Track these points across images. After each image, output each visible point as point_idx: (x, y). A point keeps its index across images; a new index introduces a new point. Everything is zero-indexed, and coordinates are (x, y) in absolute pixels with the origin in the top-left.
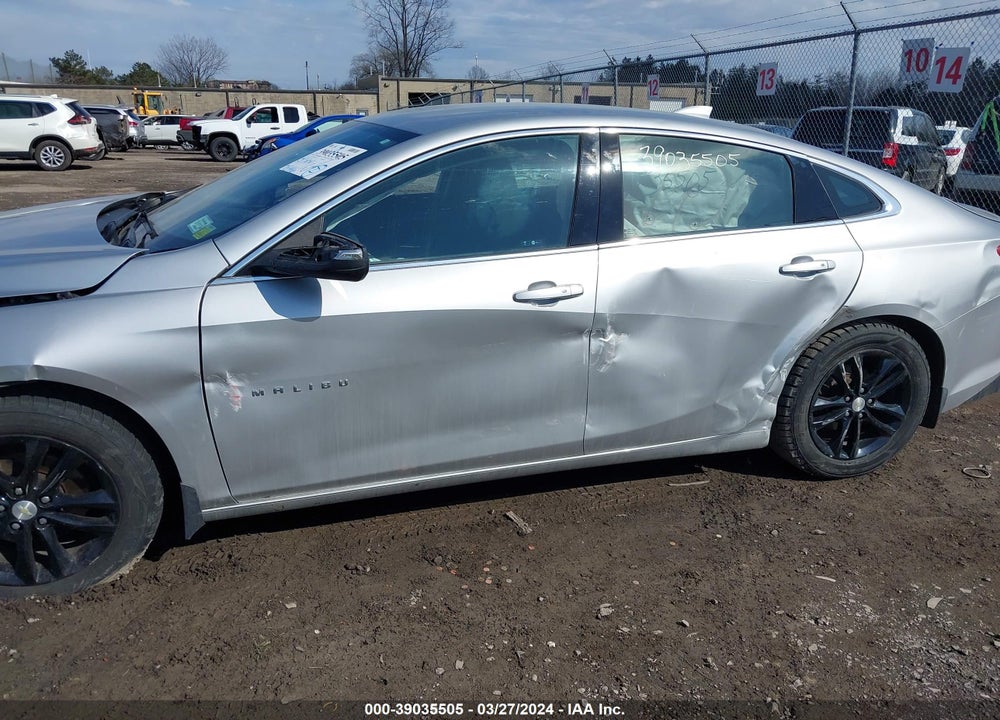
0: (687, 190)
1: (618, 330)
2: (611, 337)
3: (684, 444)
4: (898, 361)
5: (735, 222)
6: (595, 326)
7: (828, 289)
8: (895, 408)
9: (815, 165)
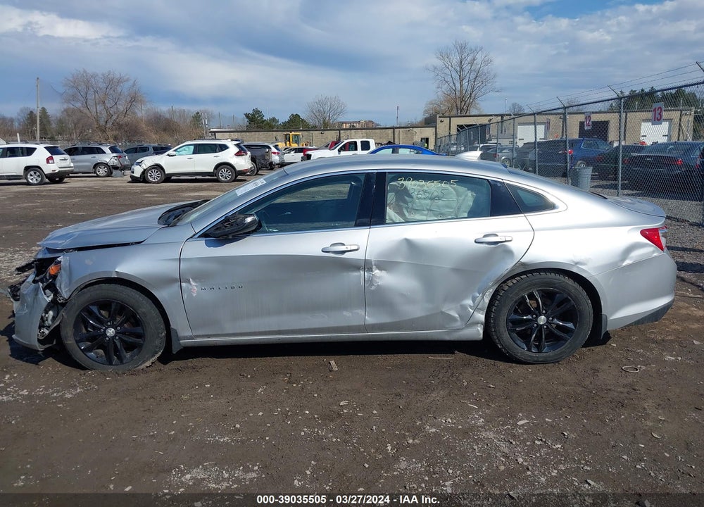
0: (432, 199)
1: (380, 268)
2: (377, 272)
3: (427, 333)
4: (565, 296)
5: (466, 215)
6: (366, 265)
7: (509, 252)
8: (570, 325)
9: (508, 184)
